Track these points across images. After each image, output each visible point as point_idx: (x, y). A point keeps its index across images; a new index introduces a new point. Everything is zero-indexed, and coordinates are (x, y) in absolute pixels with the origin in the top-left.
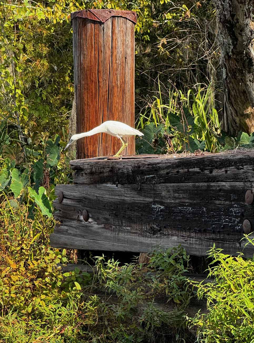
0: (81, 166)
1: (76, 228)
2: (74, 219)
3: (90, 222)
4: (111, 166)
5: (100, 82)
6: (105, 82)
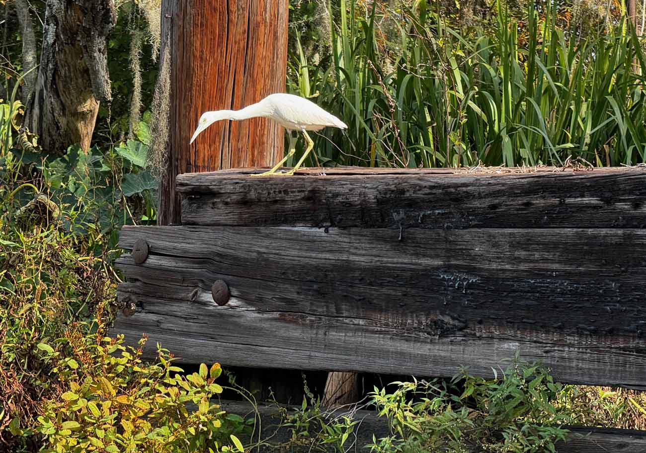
0: (211, 187)
1: (185, 318)
2: (181, 300)
3: (232, 307)
4: (309, 189)
5: (232, 12)
6: (243, 13)
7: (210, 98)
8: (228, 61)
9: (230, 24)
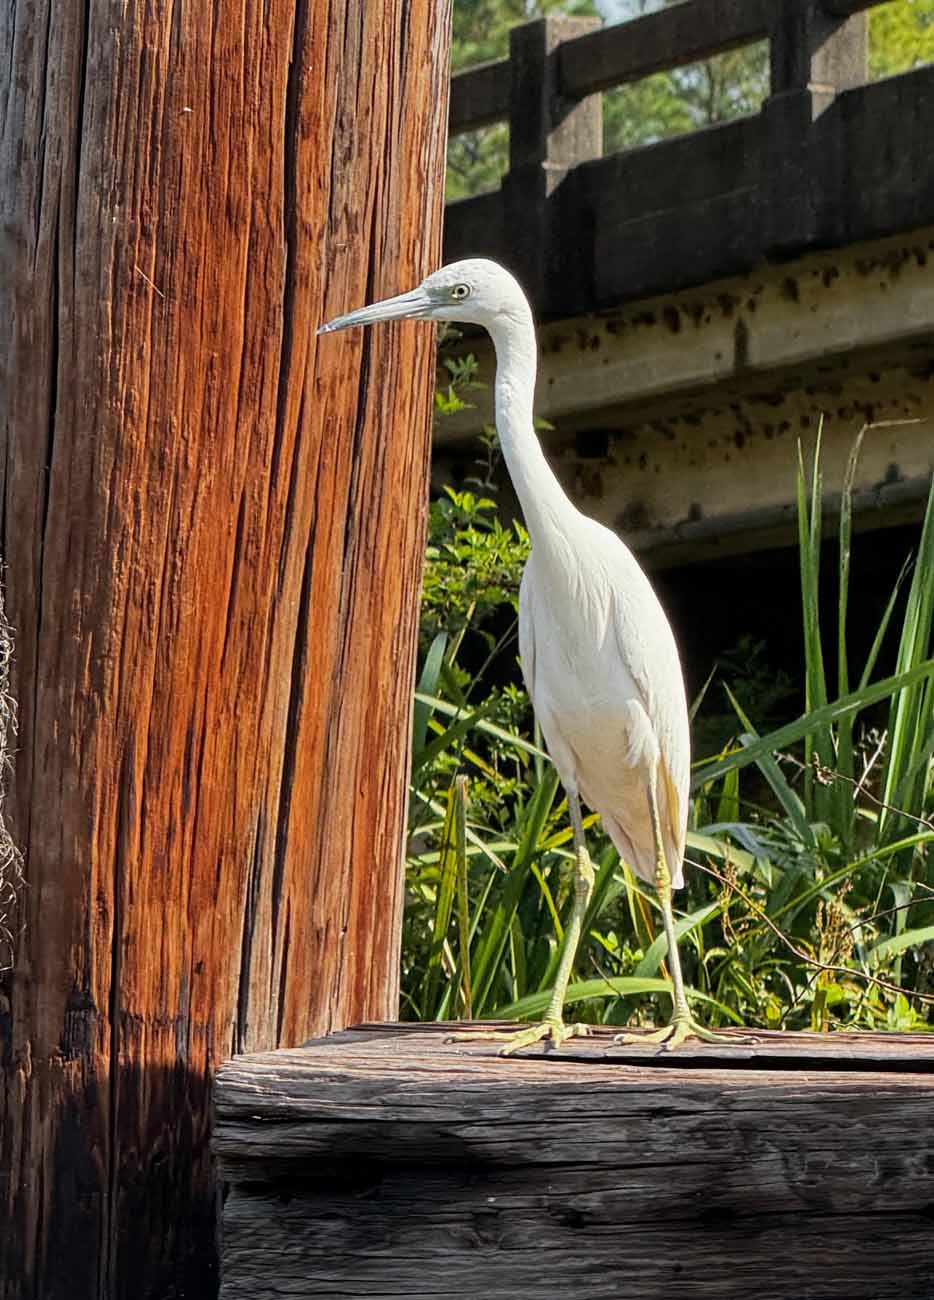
5: (307, 232)
6: (351, 241)
7: (197, 667)
8: (283, 483)
9: (300, 295)
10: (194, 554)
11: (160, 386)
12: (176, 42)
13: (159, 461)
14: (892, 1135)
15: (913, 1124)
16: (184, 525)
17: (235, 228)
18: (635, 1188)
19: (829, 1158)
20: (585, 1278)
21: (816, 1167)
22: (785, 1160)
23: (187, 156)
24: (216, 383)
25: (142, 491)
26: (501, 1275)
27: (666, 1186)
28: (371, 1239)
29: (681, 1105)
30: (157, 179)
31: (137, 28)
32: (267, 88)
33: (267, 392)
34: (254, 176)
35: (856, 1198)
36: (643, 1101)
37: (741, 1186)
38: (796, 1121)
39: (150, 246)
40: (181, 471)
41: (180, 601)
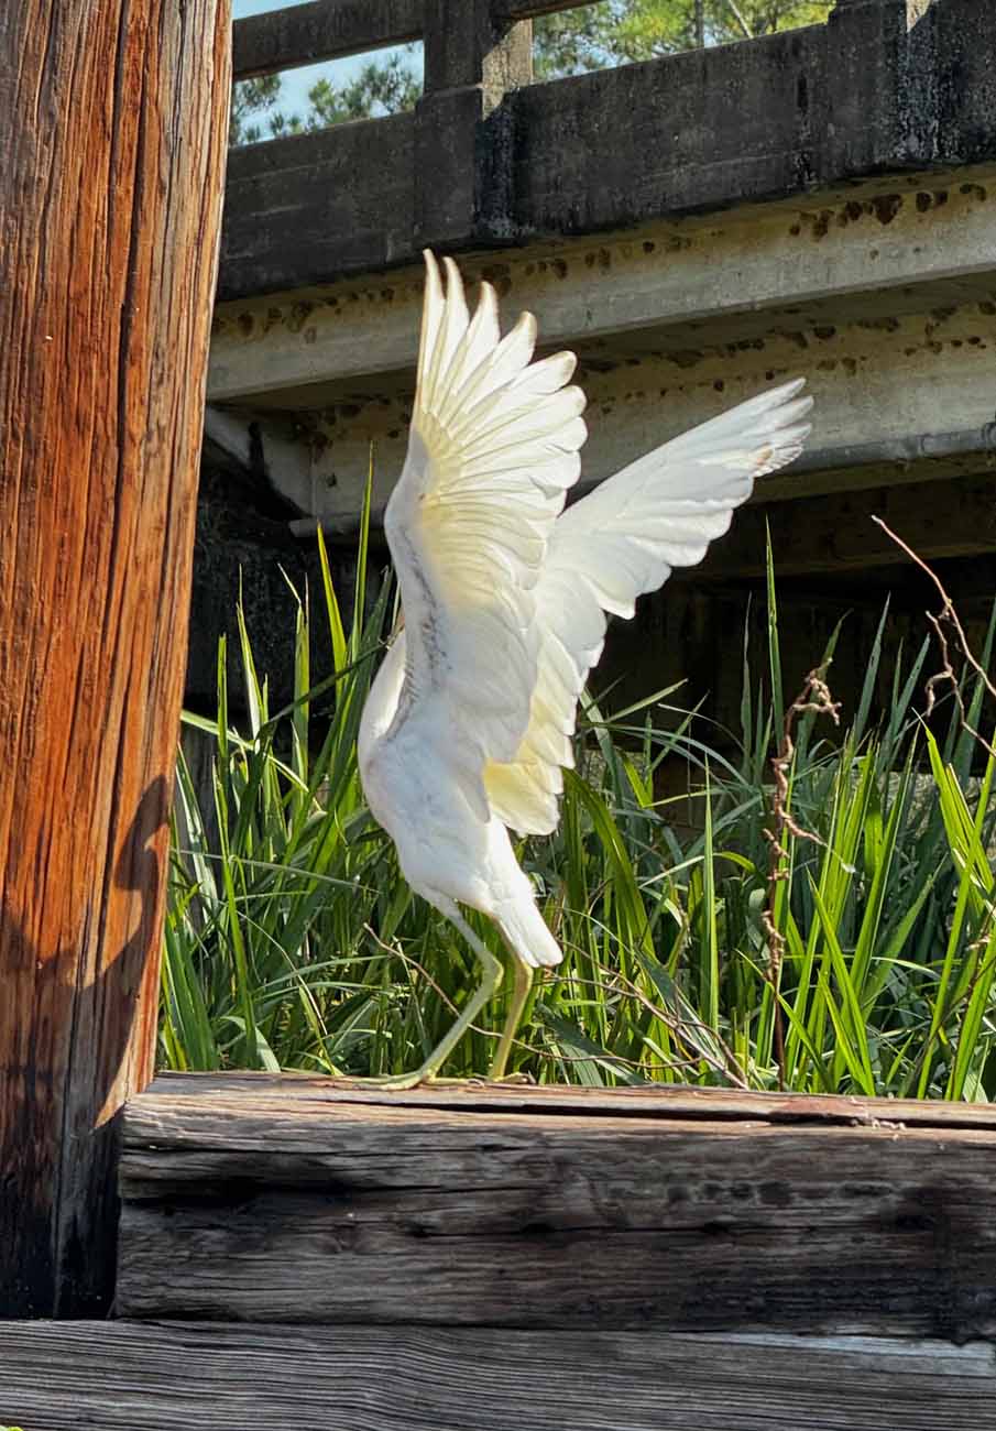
4: (909, 1184)
5: (133, 440)
6: (160, 449)
7: (47, 784)
8: (111, 639)
9: (126, 489)
10: (46, 692)
11: (23, 558)
12: (41, 284)
13: (22, 619)
14: (681, 1168)
15: (695, 1160)
16: (40, 670)
17: (82, 434)
18: (469, 1207)
19: (628, 1186)
20: (426, 1278)
21: (616, 1193)
22: (592, 1187)
23: (48, 376)
24: (66, 558)
25: (8, 642)
26: (357, 1275)
27: (493, 1206)
28: (251, 1246)
29: (508, 1142)
30: (25, 393)
31: (11, 270)
32: (108, 326)
33: (101, 568)
34: (97, 394)
35: (648, 1217)
36: (479, 1140)
37: (555, 1207)
38: (605, 1157)
39: (18, 446)
40: (38, 626)
41: (35, 732)
